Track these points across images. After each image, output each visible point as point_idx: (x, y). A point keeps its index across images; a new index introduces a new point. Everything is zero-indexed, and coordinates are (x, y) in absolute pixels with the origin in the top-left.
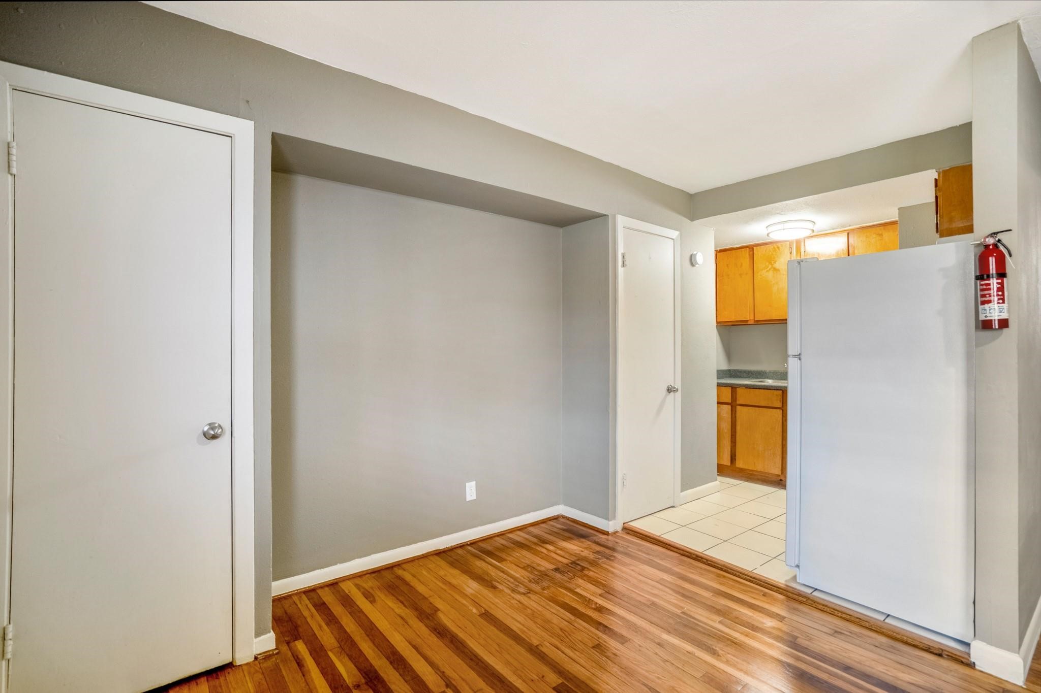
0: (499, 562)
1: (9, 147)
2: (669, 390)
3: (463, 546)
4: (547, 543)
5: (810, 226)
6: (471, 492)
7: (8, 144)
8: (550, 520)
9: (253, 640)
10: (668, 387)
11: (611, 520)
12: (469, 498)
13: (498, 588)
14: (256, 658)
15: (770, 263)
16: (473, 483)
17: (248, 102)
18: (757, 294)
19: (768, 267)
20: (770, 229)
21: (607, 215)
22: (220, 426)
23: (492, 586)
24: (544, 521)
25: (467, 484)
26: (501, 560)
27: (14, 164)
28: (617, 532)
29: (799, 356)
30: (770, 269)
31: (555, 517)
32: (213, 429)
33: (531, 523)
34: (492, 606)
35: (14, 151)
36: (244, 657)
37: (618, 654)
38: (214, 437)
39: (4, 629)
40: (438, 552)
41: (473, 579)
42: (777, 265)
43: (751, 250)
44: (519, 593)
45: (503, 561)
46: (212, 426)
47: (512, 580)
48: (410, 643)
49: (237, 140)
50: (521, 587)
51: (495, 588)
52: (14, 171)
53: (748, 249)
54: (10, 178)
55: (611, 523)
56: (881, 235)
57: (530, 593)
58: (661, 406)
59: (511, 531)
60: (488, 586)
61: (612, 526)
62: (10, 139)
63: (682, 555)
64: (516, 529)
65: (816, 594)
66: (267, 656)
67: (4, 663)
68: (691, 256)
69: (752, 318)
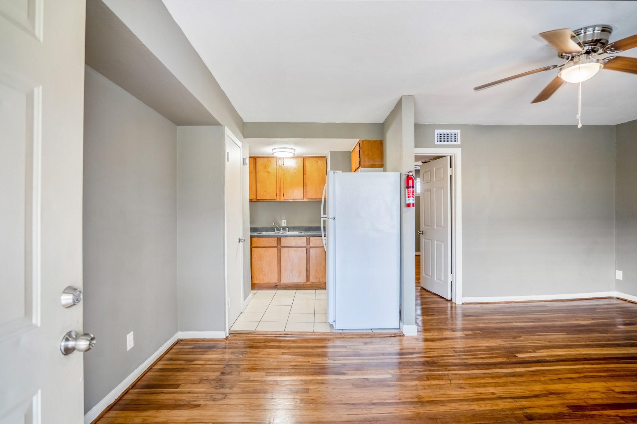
0: (177, 388)
2: (240, 241)
3: (128, 391)
4: (193, 361)
5: (293, 151)
8: (174, 346)
11: (225, 330)
13: (201, 405)
15: (266, 168)
18: (258, 185)
19: (264, 170)
20: (274, 151)
21: (222, 125)
23: (195, 406)
24: (171, 348)
26: (177, 386)
28: (228, 337)
29: (334, 219)
30: (265, 172)
31: (176, 342)
33: (165, 353)
34: (214, 418)
37: (314, 399)
40: (110, 407)
41: (173, 409)
42: (269, 170)
43: (255, 159)
44: (219, 400)
45: (179, 386)
47: (203, 395)
50: (215, 395)
51: (199, 406)
53: (253, 158)
56: (317, 162)
57: (226, 396)
59: (155, 364)
60: (192, 408)
61: (225, 334)
64: (157, 361)
65: (344, 331)
68: (244, 159)
69: (255, 198)
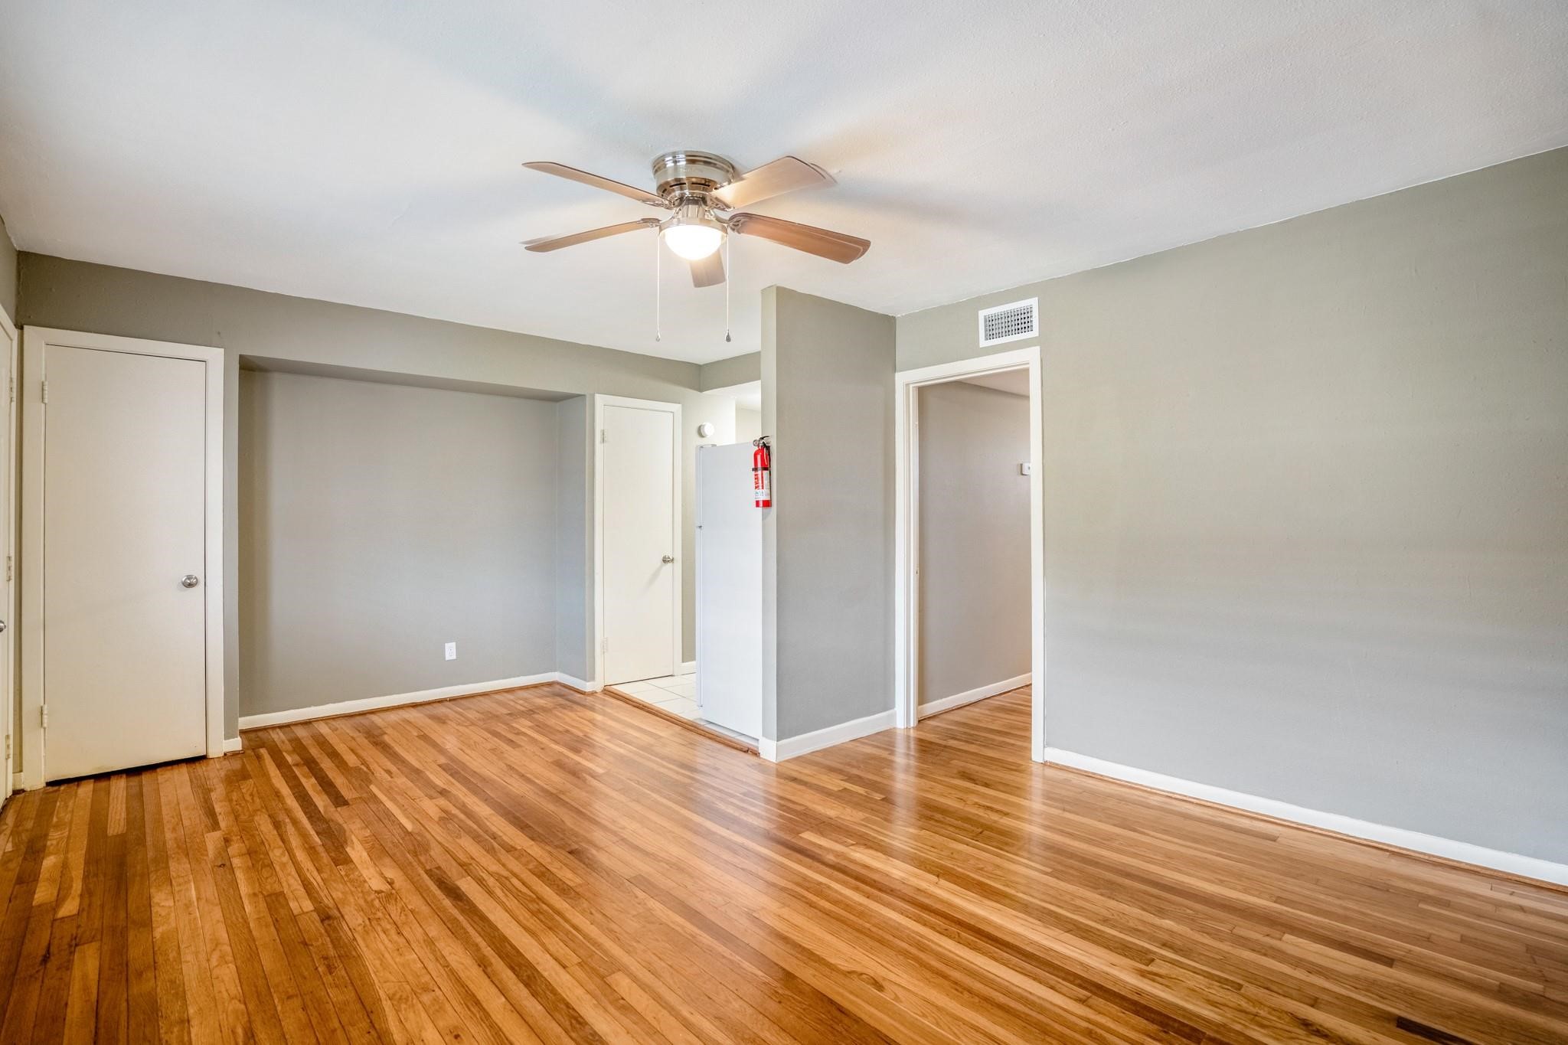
0: (463, 710)
1: (43, 385)
2: (665, 560)
3: (442, 701)
6: (450, 651)
7: (43, 383)
8: (541, 684)
9: (222, 742)
10: (664, 558)
11: (589, 681)
12: (448, 658)
14: (225, 754)
16: (453, 644)
17: (219, 333)
21: (584, 395)
22: (196, 578)
24: (535, 686)
25: (446, 644)
27: (46, 396)
28: (596, 692)
31: (550, 683)
32: (189, 579)
33: (520, 687)
35: (46, 388)
36: (215, 752)
38: (190, 585)
39: (42, 707)
40: (415, 704)
41: (430, 719)
44: (462, 725)
45: (467, 709)
46: (189, 577)
48: (349, 748)
49: (210, 364)
50: (467, 722)
52: (46, 401)
54: (43, 405)
55: (588, 684)
57: (471, 726)
58: (655, 575)
59: (497, 692)
61: (588, 687)
62: (43, 379)
63: (635, 706)
64: (502, 691)
66: (235, 754)
67: (42, 730)
68: (700, 427)
